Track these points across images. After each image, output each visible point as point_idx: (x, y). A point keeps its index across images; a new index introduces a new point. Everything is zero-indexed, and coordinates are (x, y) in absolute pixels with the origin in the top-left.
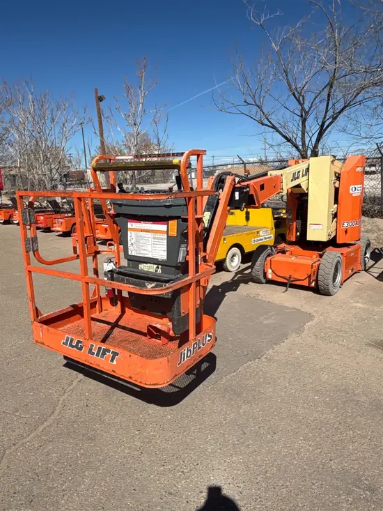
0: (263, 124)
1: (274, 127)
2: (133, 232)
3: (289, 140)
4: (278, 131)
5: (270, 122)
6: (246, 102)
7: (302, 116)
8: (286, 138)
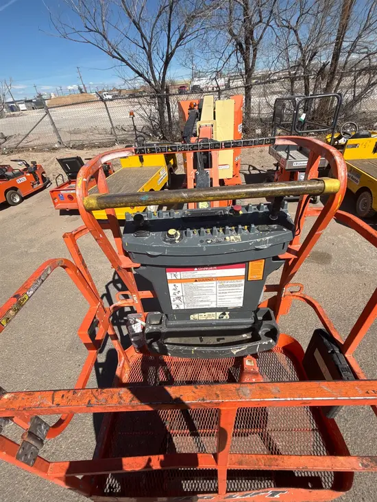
0: (114, 57)
1: (123, 60)
2: (178, 285)
3: (141, 75)
4: (128, 64)
5: (118, 54)
6: (86, 27)
7: (144, 48)
8: (137, 72)
